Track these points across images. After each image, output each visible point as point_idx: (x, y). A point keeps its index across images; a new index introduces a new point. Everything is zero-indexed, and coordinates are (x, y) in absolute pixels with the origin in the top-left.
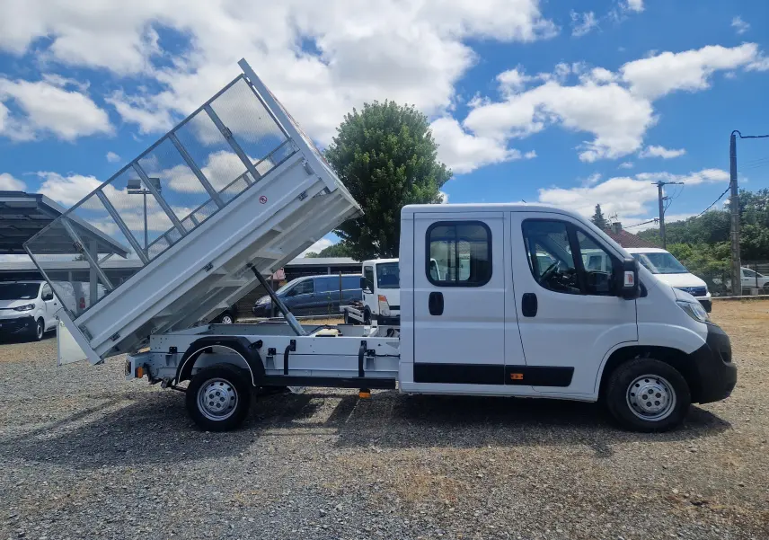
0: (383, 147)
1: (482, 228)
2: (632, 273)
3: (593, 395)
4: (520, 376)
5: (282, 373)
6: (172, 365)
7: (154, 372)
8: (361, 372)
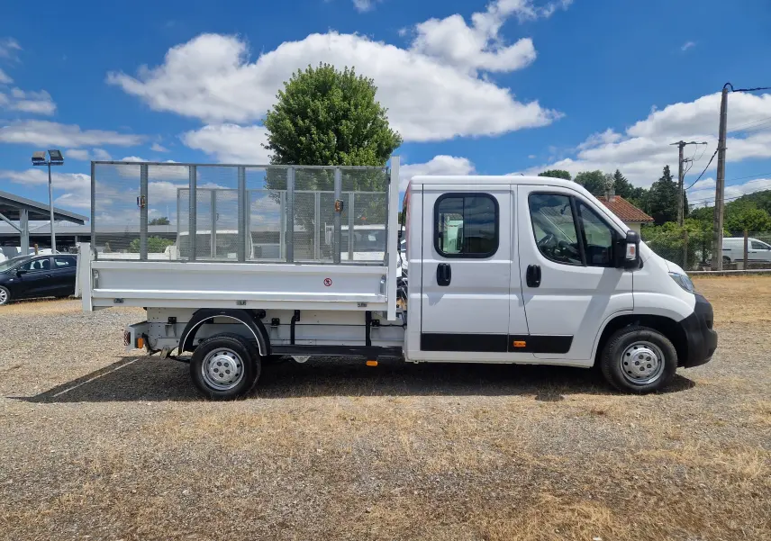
0: (310, 114)
1: (488, 201)
2: (634, 245)
3: (589, 362)
4: (523, 343)
5: (289, 342)
6: (171, 333)
7: (152, 341)
8: (368, 341)
